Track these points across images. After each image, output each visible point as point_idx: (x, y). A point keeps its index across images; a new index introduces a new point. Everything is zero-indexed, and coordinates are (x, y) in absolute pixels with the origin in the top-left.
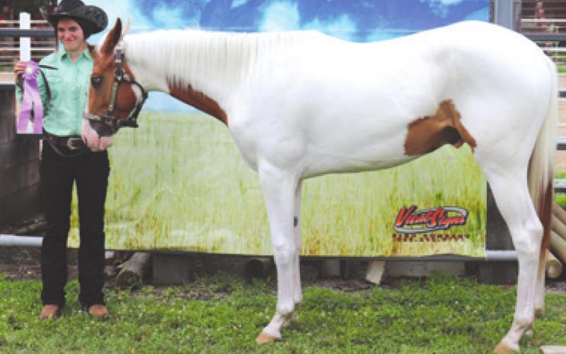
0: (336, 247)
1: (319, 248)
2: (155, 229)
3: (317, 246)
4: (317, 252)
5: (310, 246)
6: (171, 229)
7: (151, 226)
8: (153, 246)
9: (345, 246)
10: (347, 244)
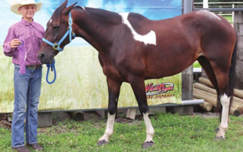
9: (125, 102)
10: (126, 101)
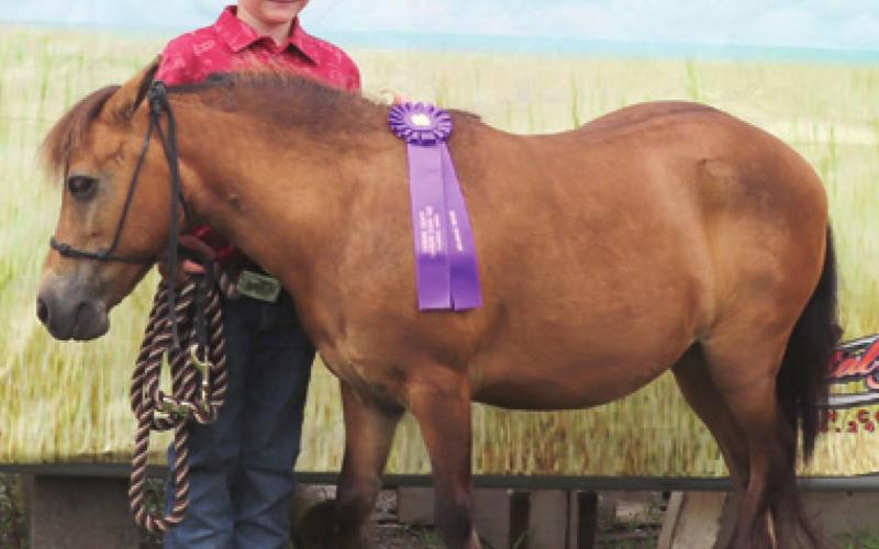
0: (612, 450)
1: (564, 455)
2: (56, 399)
3: (556, 447)
4: (557, 467)
5: (537, 445)
6: (107, 399)
7: (44, 390)
8: (51, 448)
9: (638, 444)
10: (646, 440)
